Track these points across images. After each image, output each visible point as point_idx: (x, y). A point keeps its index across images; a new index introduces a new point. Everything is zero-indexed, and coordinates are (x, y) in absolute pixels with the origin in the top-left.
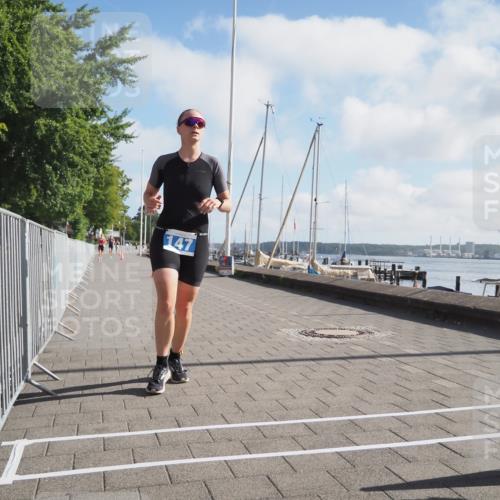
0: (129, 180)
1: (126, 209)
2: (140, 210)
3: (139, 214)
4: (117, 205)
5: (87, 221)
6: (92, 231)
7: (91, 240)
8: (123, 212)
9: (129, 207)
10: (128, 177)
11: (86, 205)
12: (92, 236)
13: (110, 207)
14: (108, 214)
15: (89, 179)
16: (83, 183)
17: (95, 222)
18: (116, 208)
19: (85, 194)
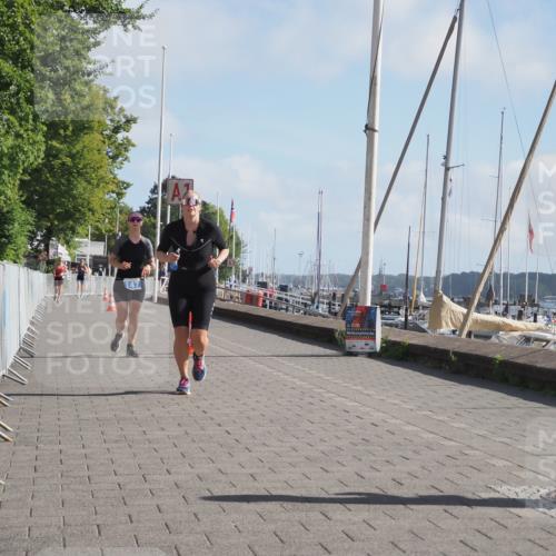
1: (122, 188)
2: (154, 190)
3: (152, 202)
4: (102, 179)
5: (29, 218)
6: (40, 241)
7: (38, 264)
8: (114, 195)
9: (128, 185)
10: (128, 113)
11: (27, 178)
12: (40, 252)
13: (85, 184)
14: (80, 201)
15: (36, 117)
16: (21, 125)
17: (49, 220)
18: (98, 185)
19: (25, 153)
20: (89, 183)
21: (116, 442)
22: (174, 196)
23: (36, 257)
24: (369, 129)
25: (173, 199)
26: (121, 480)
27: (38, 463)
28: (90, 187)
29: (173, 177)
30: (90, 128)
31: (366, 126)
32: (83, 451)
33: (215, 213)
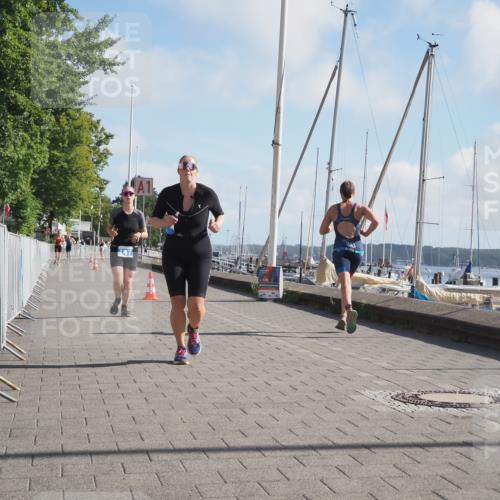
0: (109, 137)
1: (103, 184)
4: (88, 177)
5: (38, 204)
6: (46, 221)
7: (44, 237)
8: (98, 189)
9: (107, 182)
10: (107, 131)
11: (36, 176)
12: (45, 228)
13: (77, 181)
14: (73, 193)
15: (42, 134)
16: (32, 140)
17: (51, 206)
18: (86, 182)
19: (34, 159)
20: (80, 180)
22: (140, 189)
23: (43, 232)
24: (275, 144)
25: (139, 192)
26: (101, 387)
28: (80, 183)
29: (139, 177)
30: (81, 142)
31: (273, 142)
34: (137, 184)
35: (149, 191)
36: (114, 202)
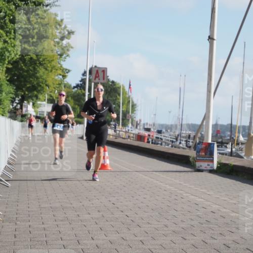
0: (71, 33)
1: (65, 73)
2: (84, 74)
3: (83, 81)
4: (53, 67)
5: (11, 89)
6: (18, 104)
7: (16, 116)
8: (61, 77)
9: (69, 71)
11: (10, 66)
12: (17, 109)
13: (43, 70)
14: (41, 80)
15: (15, 31)
16: (7, 36)
17: (23, 91)
18: (51, 71)
19: (9, 52)
20: (46, 69)
21: (62, 221)
22: (96, 77)
23: (15, 113)
24: (211, 39)
25: (95, 79)
26: (65, 243)
27: (17, 233)
28: (46, 72)
29: (95, 67)
31: (209, 37)
32: (43, 226)
33: (120, 88)
34: (94, 73)
35: (104, 79)
36: (74, 87)
